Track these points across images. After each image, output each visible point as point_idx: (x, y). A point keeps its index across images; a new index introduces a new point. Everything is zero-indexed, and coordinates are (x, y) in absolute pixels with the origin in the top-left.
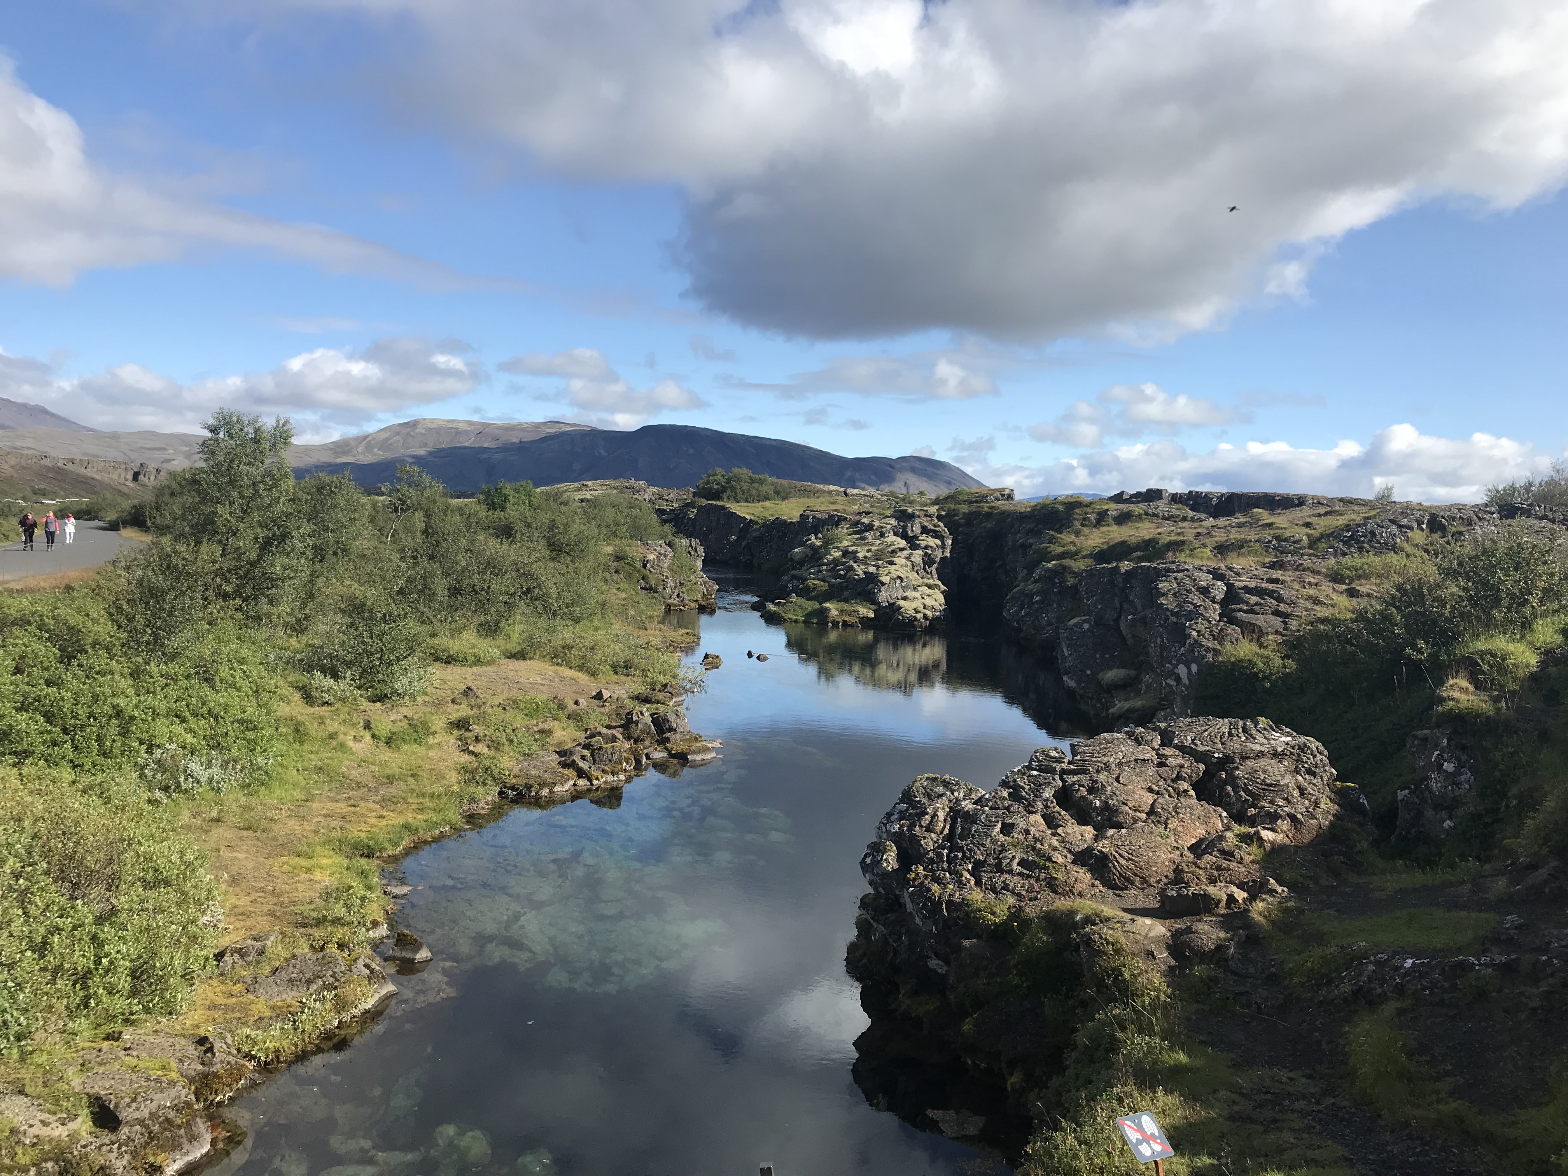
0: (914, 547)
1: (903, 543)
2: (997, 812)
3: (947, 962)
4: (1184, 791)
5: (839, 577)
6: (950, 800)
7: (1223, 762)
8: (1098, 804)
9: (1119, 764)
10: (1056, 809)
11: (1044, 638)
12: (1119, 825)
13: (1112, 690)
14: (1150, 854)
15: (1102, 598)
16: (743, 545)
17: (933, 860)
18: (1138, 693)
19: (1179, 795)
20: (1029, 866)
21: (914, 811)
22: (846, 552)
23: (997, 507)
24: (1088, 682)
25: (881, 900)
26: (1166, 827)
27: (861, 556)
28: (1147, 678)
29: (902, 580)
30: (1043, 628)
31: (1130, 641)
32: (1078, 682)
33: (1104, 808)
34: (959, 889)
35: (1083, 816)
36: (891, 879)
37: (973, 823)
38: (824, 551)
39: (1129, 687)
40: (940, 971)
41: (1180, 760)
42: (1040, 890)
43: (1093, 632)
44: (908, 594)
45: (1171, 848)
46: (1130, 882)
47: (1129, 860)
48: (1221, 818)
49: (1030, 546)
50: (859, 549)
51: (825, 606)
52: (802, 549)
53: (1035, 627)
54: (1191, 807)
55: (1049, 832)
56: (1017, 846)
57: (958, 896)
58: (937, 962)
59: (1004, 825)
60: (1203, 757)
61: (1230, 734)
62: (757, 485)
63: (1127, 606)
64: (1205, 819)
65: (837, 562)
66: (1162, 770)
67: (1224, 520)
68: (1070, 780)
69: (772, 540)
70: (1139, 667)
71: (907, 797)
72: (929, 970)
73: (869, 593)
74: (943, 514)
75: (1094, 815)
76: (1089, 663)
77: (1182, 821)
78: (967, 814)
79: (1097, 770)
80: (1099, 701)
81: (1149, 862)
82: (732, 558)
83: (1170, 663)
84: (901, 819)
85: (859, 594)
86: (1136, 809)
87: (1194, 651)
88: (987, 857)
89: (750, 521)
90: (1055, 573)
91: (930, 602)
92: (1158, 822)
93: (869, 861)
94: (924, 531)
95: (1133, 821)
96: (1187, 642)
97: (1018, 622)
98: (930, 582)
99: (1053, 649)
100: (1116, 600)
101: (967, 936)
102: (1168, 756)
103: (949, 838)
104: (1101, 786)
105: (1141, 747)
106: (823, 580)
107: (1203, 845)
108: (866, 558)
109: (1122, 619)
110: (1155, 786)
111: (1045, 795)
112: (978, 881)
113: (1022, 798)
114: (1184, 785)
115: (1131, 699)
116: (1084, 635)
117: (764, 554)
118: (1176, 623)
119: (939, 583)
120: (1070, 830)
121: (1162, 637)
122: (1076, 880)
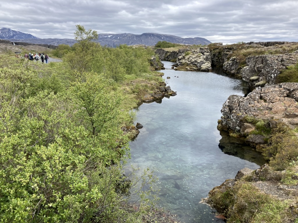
0: (204, 55)
1: (202, 54)
2: (248, 101)
3: (240, 127)
4: (286, 96)
5: (189, 62)
6: (238, 99)
7: (293, 91)
8: (268, 99)
9: (272, 91)
10: (260, 100)
11: (233, 72)
12: (273, 103)
13: (253, 80)
14: (281, 107)
15: (251, 63)
16: (166, 56)
17: (236, 109)
18: (259, 81)
19: (285, 97)
20: (256, 110)
21: (231, 101)
22: (190, 57)
23: (220, 47)
24: (248, 79)
25: (226, 117)
26: (283, 103)
27: (193, 57)
28: (261, 78)
29: (202, 62)
30: (232, 70)
31: (257, 71)
32: (246, 79)
33: (270, 99)
34: (242, 114)
35: (265, 101)
36: (228, 113)
37: (243, 103)
38: (185, 57)
39: (257, 80)
40: (238, 129)
41: (284, 90)
42: (259, 114)
43: (249, 69)
44: (203, 64)
45: (285, 106)
46: (277, 112)
47: (276, 109)
48: (294, 101)
49: (228, 54)
50: (193, 56)
51: (187, 67)
52: (181, 56)
53: (230, 70)
54: (288, 99)
55: (259, 104)
56: (253, 107)
57: (242, 115)
58: (238, 127)
59: (250, 103)
60: (289, 90)
61: (294, 85)
62: (168, 44)
63: (256, 64)
64: (291, 101)
65: (188, 59)
66: (281, 92)
67: (269, 47)
68: (262, 95)
69: (172, 55)
70: (259, 76)
71: (229, 99)
72: (236, 129)
73: (196, 64)
74: (208, 48)
75: (267, 101)
76: (248, 76)
77: (286, 101)
78: (242, 101)
79: (267, 93)
80: (250, 83)
81: (281, 109)
82: (164, 59)
83: (270, 74)
84: (228, 103)
85: (194, 65)
86: (276, 99)
87: (275, 71)
88: (247, 109)
89: (167, 51)
90: (235, 59)
91: (208, 66)
92: (281, 102)
93: (223, 110)
94: (205, 52)
95: (276, 102)
96: (274, 70)
97: (226, 69)
98: (208, 62)
99: (235, 74)
100: (254, 63)
101: (245, 123)
102: (281, 90)
103: (239, 106)
104: (269, 96)
105: (276, 88)
106: (186, 62)
107: (291, 106)
108: (194, 58)
109: (255, 67)
110: (279, 95)
111: (257, 97)
112: (246, 113)
113: (253, 98)
114: (285, 95)
115: (257, 82)
116: (247, 70)
117: (171, 58)
118: (271, 66)
119: (209, 62)
120: (263, 104)
121: (268, 69)
122: (266, 112)
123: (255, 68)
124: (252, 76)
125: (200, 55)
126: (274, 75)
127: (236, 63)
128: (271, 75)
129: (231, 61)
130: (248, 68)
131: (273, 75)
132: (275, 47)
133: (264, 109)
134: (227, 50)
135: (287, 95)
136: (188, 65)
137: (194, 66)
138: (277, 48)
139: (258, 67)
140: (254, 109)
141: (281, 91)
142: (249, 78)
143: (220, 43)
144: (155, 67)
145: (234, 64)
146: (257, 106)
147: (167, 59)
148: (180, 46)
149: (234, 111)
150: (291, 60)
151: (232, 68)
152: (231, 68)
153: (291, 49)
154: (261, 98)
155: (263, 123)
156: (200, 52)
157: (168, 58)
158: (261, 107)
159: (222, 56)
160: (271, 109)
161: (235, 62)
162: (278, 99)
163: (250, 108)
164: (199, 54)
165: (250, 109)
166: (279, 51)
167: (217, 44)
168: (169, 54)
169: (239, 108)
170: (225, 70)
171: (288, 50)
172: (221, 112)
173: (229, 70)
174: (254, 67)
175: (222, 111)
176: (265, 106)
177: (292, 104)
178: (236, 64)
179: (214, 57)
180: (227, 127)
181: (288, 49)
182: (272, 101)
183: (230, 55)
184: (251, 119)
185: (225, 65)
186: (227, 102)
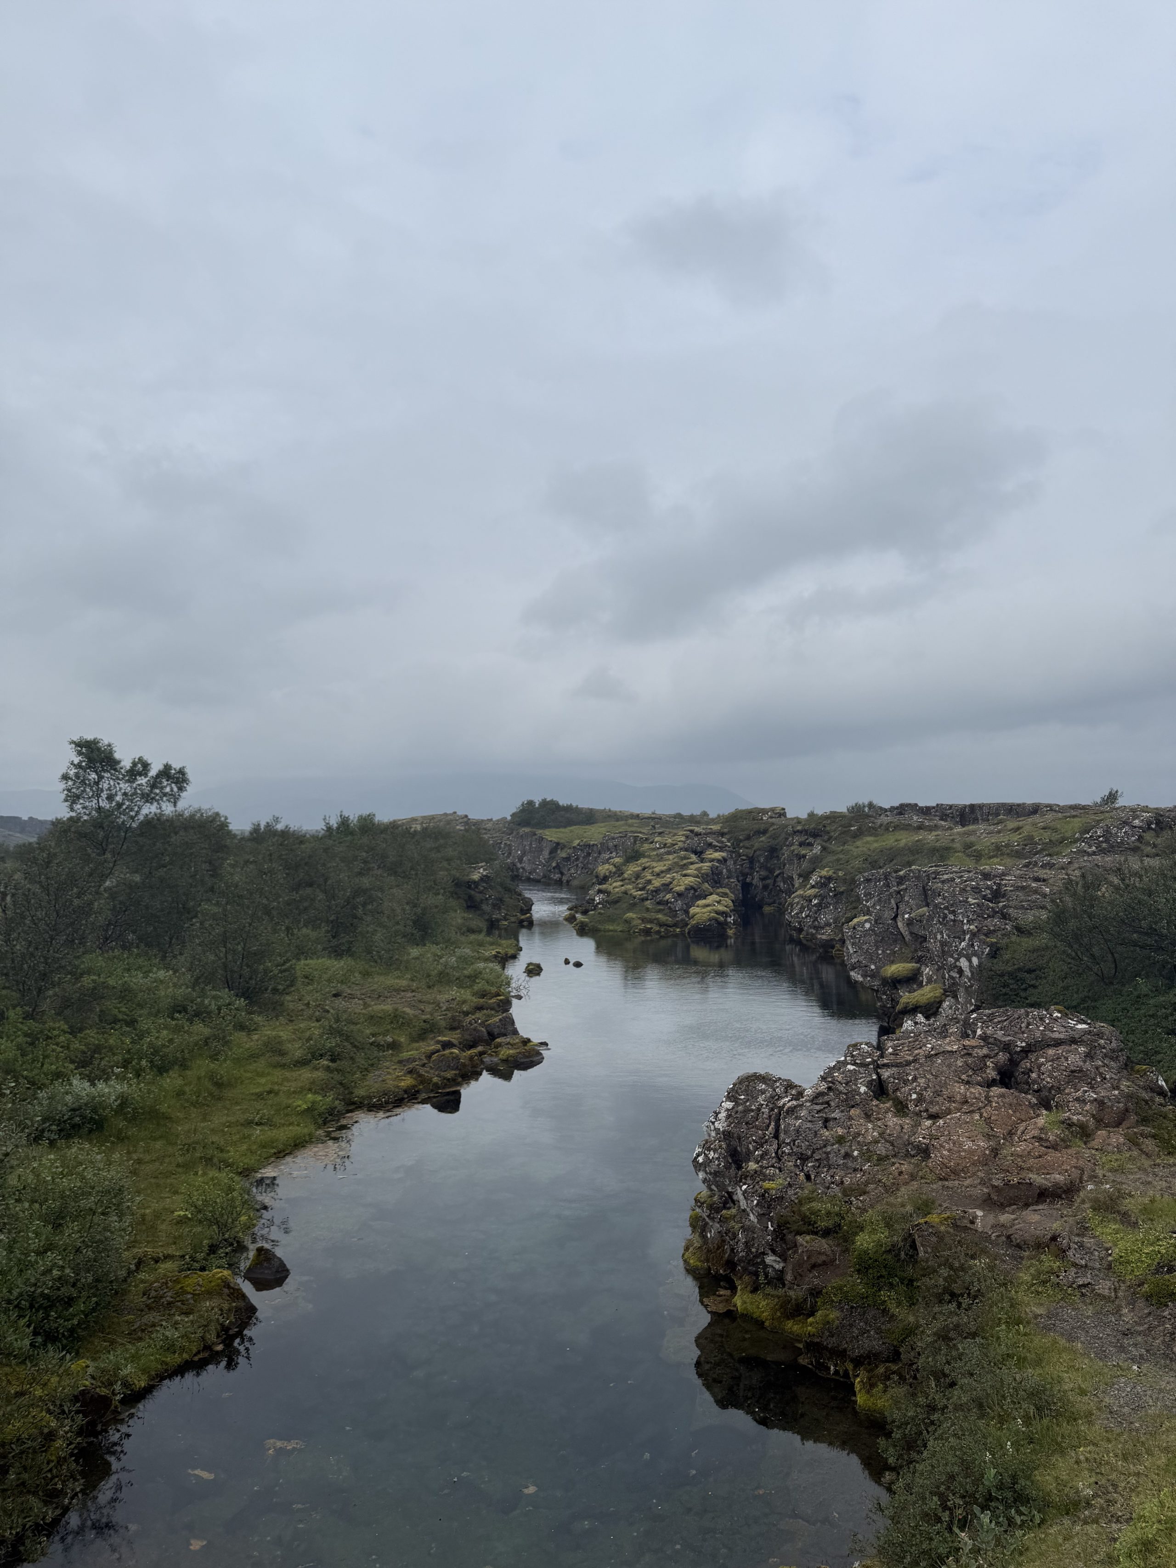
0: (703, 860)
1: (694, 858)
2: (818, 1107)
3: (783, 1257)
4: (994, 1080)
5: (641, 890)
6: (772, 1097)
7: (1026, 1051)
8: (914, 1096)
9: (929, 1057)
10: (875, 1102)
11: (824, 937)
12: (934, 1117)
13: (896, 983)
14: (970, 1144)
15: (879, 900)
16: (554, 864)
17: (762, 1156)
18: (921, 985)
19: (991, 1084)
20: (855, 1159)
21: (740, 1108)
22: (644, 869)
23: (773, 824)
24: (874, 975)
25: (716, 1198)
26: (981, 1116)
27: (657, 870)
28: (927, 971)
29: (695, 890)
30: (823, 928)
31: (908, 938)
32: (864, 976)
33: (920, 1100)
34: (790, 1185)
35: (901, 1108)
36: (724, 1176)
37: (797, 1118)
38: (624, 868)
39: (912, 980)
40: (777, 1267)
41: (985, 1051)
42: (867, 1183)
43: (873, 930)
44: (701, 902)
45: (988, 1137)
46: (954, 1172)
47: (949, 1150)
48: (1032, 1106)
49: (804, 856)
50: (654, 864)
51: (630, 915)
52: (607, 866)
53: (815, 928)
54: (1002, 1096)
55: (870, 1126)
56: (841, 1140)
57: (790, 1192)
58: (773, 1258)
59: (826, 1121)
60: (1007, 1047)
61: (1029, 1024)
62: (563, 813)
63: (902, 906)
64: (1016, 1107)
65: (638, 876)
66: (970, 1060)
67: (971, 827)
68: (886, 1074)
69: (577, 859)
70: (919, 960)
71: (732, 1096)
72: (766, 1266)
73: (667, 902)
74: (726, 830)
75: (911, 1106)
76: (871, 960)
77: (996, 1109)
78: (792, 1111)
79: (908, 1063)
80: (885, 993)
81: (971, 1152)
82: (545, 876)
83: (952, 957)
84: (728, 1117)
85: (659, 903)
86: (950, 1099)
87: (973, 945)
88: (813, 1152)
89: (558, 844)
90: (829, 879)
91: (721, 908)
92: (972, 1112)
93: (701, 1159)
94: (710, 845)
95: (949, 1112)
96: (967, 937)
97: (799, 923)
98: (720, 890)
99: (833, 947)
100: (893, 901)
101: (799, 1233)
102: (973, 1047)
103: (776, 1136)
104: (915, 1079)
105: (948, 1040)
106: (626, 893)
107: (1019, 1132)
108: (662, 872)
109: (899, 918)
110: (964, 1077)
111: (863, 1089)
112: (808, 1177)
113: (841, 1092)
114: (992, 1074)
115: (915, 991)
116: (866, 933)
117: (573, 871)
118: (954, 921)
119: (727, 891)
120: (890, 1123)
121: (942, 933)
122: (901, 1173)
123: (900, 924)
124: (893, 962)
125: (685, 862)
126: (970, 961)
127: (835, 895)
128: (957, 960)
129: (813, 887)
130: (867, 925)
131: (963, 963)
132: (992, 827)
133: (895, 1156)
134: (803, 839)
135: (1000, 1073)
136: (634, 905)
137: (659, 911)
138: (999, 832)
139: (910, 923)
140: (847, 1155)
141: (969, 1054)
142: (878, 968)
143: (772, 810)
144: (487, 917)
145: (829, 900)
146: (860, 1139)
147: (557, 876)
148: (618, 820)
149: (752, 1166)
150: (1036, 892)
151: (823, 919)
152: (816, 919)
153: (1056, 837)
154: (880, 1089)
155: (882, 1235)
156: (686, 850)
157: (562, 874)
158: (876, 1142)
159: (785, 865)
160: (925, 1152)
161: (831, 890)
162: (958, 1098)
163: (829, 1149)
164: (685, 858)
165: (828, 1153)
166: (1007, 846)
167: (764, 811)
168: (564, 855)
169: (775, 1146)
170: (795, 929)
171: (1043, 844)
172: (695, 1167)
173: (810, 927)
174: (895, 918)
175: (697, 1166)
176: (899, 1137)
177: (1024, 1124)
178: (837, 903)
179: (752, 868)
180: (724, 1252)
181: (1046, 836)
182: (934, 1110)
183: (811, 859)
184: (828, 1213)
185: (791, 905)
186: (723, 1115)
